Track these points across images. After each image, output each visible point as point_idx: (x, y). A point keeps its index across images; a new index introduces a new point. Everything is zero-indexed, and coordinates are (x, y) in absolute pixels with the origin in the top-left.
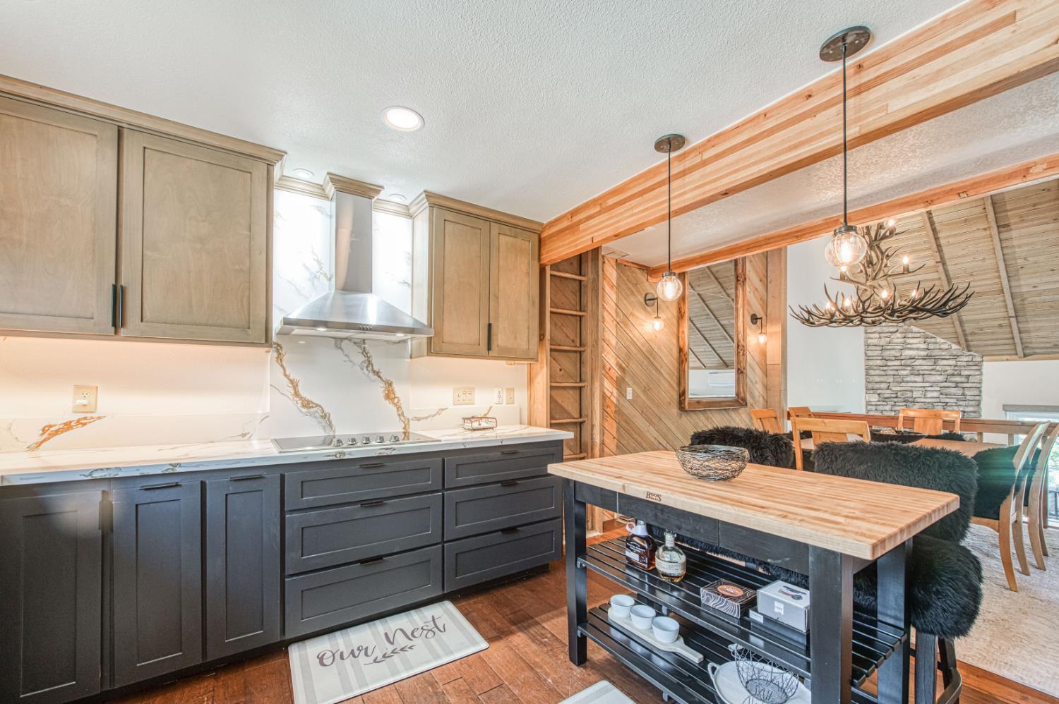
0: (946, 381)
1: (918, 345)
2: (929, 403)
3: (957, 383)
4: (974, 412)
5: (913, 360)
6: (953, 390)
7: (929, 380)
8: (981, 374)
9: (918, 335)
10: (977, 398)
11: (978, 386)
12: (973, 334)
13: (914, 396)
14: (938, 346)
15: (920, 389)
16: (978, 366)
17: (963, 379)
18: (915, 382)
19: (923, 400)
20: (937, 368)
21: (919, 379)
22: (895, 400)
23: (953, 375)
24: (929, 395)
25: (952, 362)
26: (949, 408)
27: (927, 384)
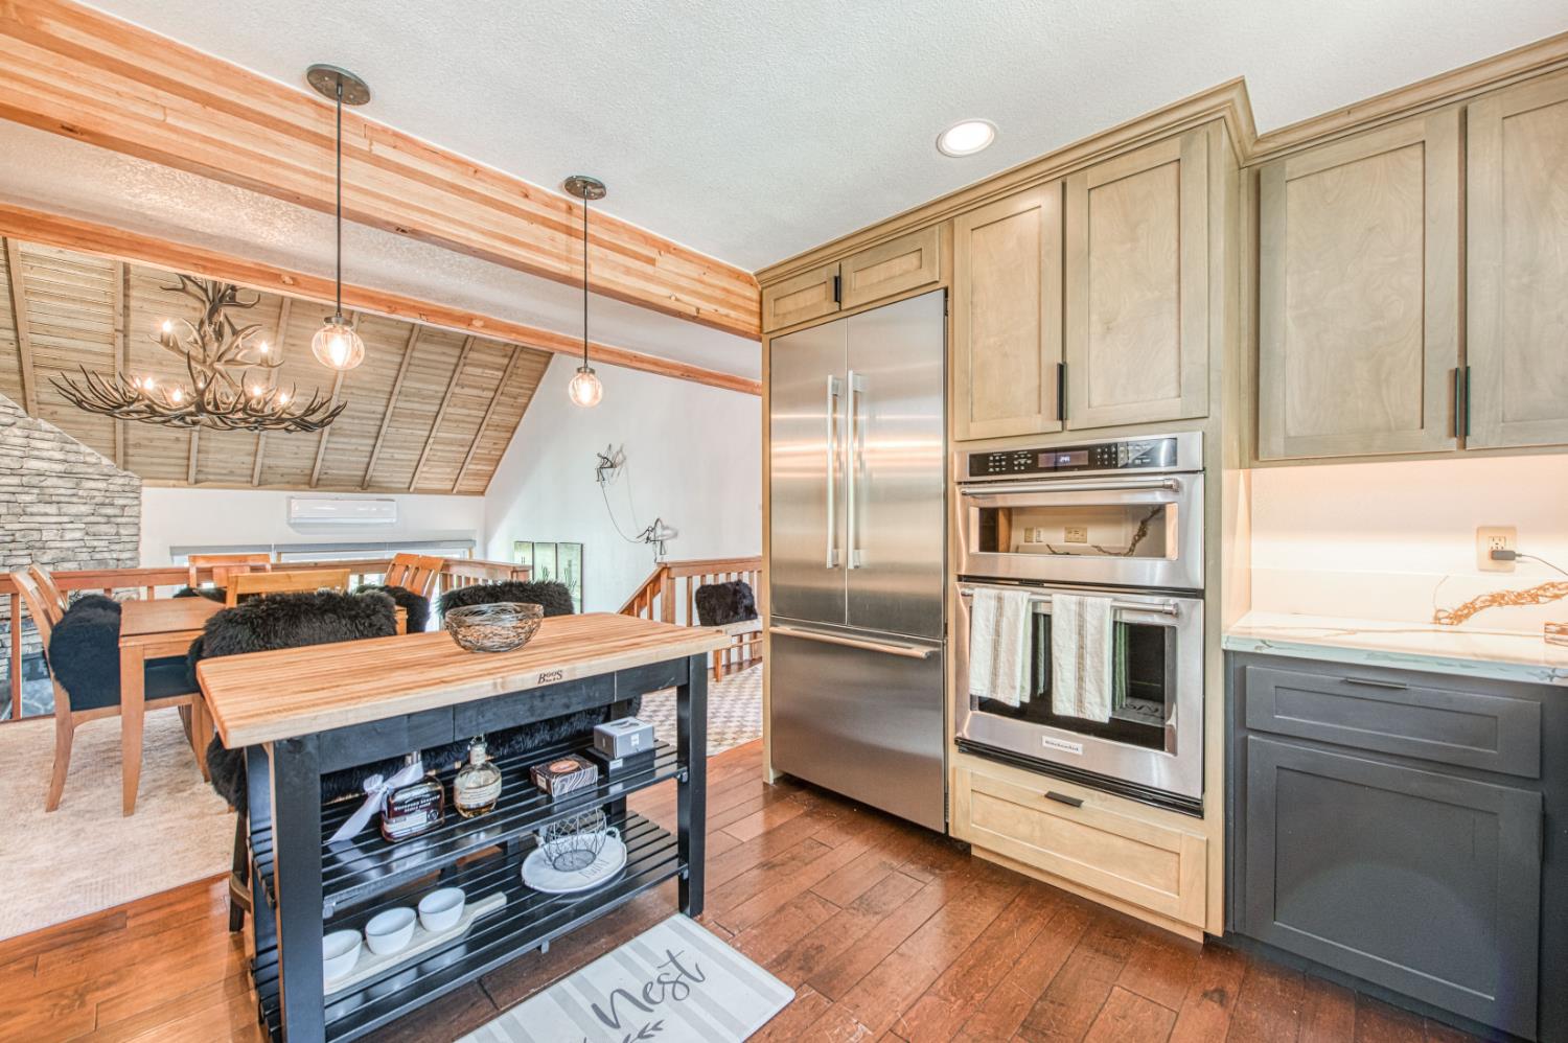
0: (93, 514)
1: (51, 453)
2: (68, 549)
3: (109, 517)
4: (131, 559)
5: (43, 478)
6: (104, 528)
7: (69, 512)
8: (140, 505)
9: (51, 436)
10: (135, 538)
11: (136, 521)
12: (138, 445)
13: (44, 539)
14: (82, 458)
15: (54, 526)
16: (137, 490)
17: (116, 511)
18: (46, 514)
19: (58, 545)
20: (81, 493)
21: (52, 509)
22: (12, 546)
23: (103, 504)
24: (68, 535)
25: (102, 485)
26: (98, 556)
27: (66, 519)
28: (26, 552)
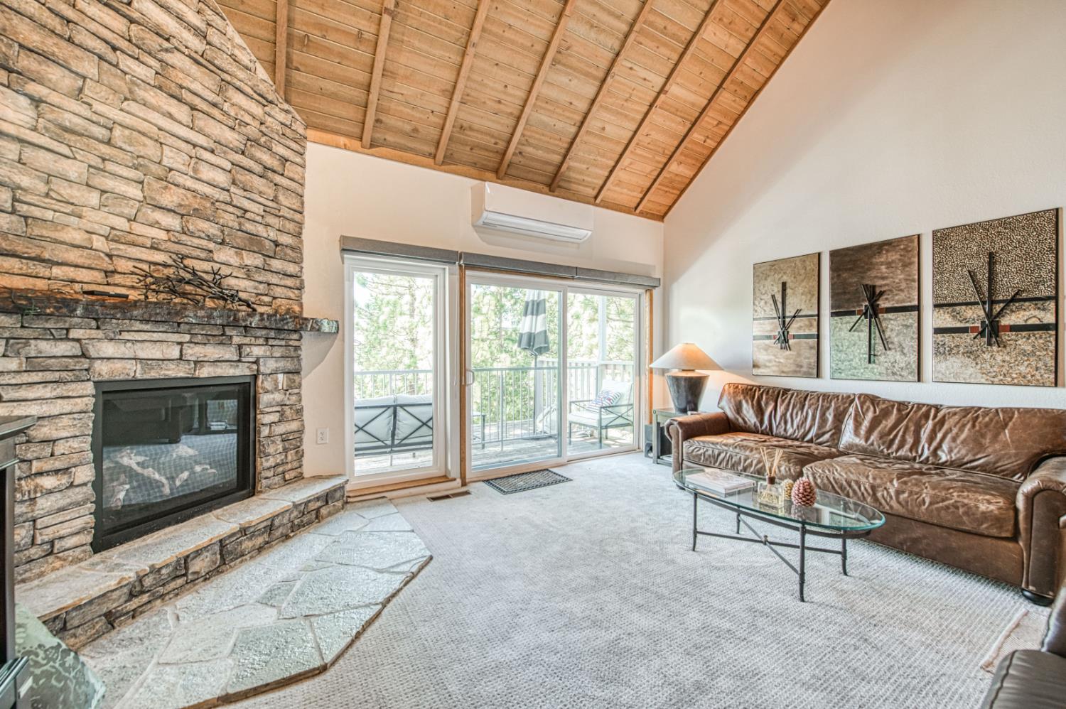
0: (243, 153)
2: (206, 197)
6: (258, 183)
7: (207, 130)
8: (304, 166)
11: (299, 189)
18: (170, 116)
19: (190, 183)
24: (207, 173)
25: (257, 110)
26: (249, 227)
27: (201, 140)
28: (132, 174)
